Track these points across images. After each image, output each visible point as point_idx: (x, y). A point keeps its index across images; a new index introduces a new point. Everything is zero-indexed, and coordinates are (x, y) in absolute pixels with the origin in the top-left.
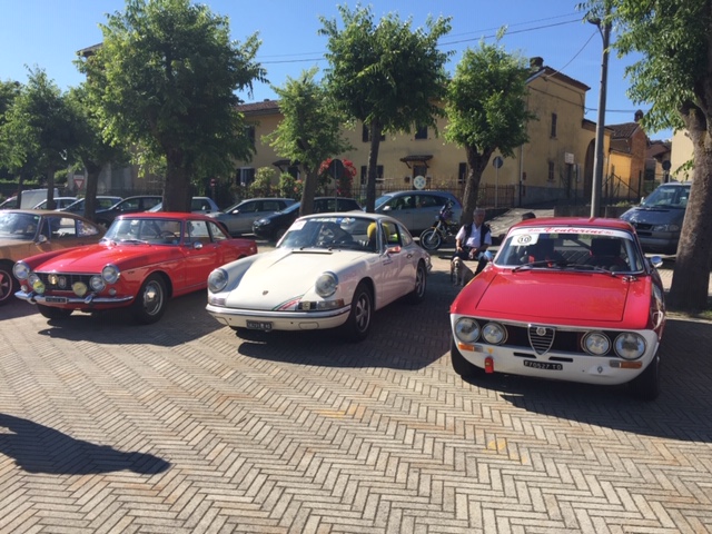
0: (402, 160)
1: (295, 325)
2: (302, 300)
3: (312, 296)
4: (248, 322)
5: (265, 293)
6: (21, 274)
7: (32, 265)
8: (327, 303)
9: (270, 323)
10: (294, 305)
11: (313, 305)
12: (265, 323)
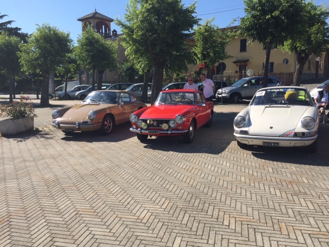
0: (233, 62)
1: (293, 144)
2: (295, 131)
3: (300, 129)
4: (264, 142)
5: (271, 128)
6: (133, 120)
7: (138, 115)
8: (309, 133)
9: (278, 143)
10: (292, 134)
11: (303, 134)
12: (274, 143)
